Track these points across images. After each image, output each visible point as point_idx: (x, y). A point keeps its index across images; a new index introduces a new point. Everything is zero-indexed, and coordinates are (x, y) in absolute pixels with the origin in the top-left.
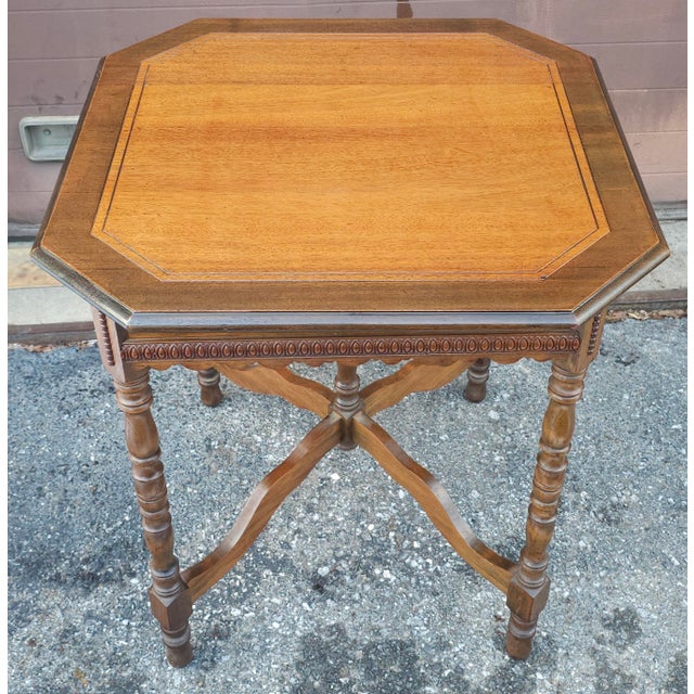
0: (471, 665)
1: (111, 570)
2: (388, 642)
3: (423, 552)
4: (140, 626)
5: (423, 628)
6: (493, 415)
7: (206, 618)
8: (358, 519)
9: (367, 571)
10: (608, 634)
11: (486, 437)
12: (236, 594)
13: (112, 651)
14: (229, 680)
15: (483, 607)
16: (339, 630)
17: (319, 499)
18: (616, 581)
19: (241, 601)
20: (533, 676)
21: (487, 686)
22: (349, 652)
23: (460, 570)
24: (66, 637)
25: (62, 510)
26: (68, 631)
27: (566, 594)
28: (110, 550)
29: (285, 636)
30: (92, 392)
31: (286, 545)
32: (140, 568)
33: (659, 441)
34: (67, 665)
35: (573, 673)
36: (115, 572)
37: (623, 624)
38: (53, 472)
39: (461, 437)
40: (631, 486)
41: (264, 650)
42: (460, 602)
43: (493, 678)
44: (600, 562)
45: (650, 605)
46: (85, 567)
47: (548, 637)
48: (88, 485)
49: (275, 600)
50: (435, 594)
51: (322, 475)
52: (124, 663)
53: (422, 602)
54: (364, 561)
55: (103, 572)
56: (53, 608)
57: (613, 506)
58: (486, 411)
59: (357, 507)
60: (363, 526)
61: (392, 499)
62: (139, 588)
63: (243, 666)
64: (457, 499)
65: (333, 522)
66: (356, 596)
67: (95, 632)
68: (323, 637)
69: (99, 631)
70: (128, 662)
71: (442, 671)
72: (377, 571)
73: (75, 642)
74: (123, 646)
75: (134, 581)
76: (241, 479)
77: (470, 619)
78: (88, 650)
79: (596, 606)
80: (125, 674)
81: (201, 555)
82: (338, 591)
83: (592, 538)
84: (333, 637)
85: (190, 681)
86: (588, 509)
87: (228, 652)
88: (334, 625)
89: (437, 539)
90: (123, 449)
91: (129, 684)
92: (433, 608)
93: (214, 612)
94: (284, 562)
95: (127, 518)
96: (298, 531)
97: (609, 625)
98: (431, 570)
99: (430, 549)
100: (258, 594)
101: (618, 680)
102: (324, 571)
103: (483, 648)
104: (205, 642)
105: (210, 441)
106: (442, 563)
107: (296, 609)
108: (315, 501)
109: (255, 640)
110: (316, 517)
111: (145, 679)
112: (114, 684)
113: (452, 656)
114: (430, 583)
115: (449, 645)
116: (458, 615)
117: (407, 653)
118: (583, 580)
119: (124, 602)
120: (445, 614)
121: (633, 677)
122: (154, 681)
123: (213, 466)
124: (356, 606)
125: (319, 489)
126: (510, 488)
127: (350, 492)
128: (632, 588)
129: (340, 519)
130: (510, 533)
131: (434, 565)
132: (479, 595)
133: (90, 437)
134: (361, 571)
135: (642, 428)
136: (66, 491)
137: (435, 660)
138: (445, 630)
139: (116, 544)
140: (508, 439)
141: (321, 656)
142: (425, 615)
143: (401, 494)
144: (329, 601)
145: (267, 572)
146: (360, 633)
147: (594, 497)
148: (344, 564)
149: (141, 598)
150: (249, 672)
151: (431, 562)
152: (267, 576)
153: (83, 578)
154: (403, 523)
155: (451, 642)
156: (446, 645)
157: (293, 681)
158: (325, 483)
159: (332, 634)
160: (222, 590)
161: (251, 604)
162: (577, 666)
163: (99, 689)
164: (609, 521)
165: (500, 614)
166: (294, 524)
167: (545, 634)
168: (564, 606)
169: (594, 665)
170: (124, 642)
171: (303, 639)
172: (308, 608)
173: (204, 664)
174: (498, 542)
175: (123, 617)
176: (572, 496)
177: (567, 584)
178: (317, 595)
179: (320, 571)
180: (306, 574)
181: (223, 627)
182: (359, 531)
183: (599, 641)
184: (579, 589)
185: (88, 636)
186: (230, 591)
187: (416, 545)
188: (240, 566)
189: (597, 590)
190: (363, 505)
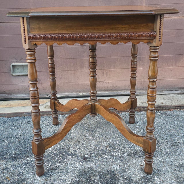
0: (133, 176)
1: (21, 156)
2: (107, 171)
3: (117, 152)
4: (29, 167)
5: (118, 168)
6: (137, 126)
7: (50, 166)
8: (97, 146)
9: (100, 156)
10: (177, 169)
11: (135, 130)
12: (59, 161)
13: (19, 173)
14: (55, 179)
15: (137, 163)
16: (91, 168)
17: (86, 142)
18: (178, 158)
19: (61, 162)
20: (154, 178)
21: (139, 180)
22: (94, 173)
23: (129, 155)
24: (5, 170)
25: (9, 144)
27: (163, 161)
28: (22, 152)
29: (74, 170)
30: (22, 123)
31: (75, 151)
32: (30, 156)
34: (4, 176)
35: (167, 178)
36: (23, 156)
37: (182, 167)
38: (8, 137)
40: (180, 139)
41: (67, 172)
42: (129, 162)
43: (140, 178)
44: (173, 154)
46: (14, 156)
48: (18, 140)
49: (71, 162)
50: (121, 160)
51: (87, 138)
52: (22, 175)
53: (117, 162)
54: (99, 154)
55: (19, 156)
56: (2, 164)
57: (175, 142)
58: (135, 125)
59: (97, 143)
61: (108, 142)
63: (60, 176)
64: (127, 142)
65: (90, 146)
66: (97, 161)
67: (14, 169)
68: (86, 170)
69: (16, 168)
70: (24, 175)
71: (124, 177)
72: (103, 156)
73: (8, 171)
75: (28, 158)
77: (132, 165)
78: (11, 173)
79: (173, 163)
80: (22, 178)
81: (49, 153)
82: (91, 160)
83: (169, 149)
85: (43, 179)
86: (168, 143)
87: (56, 173)
88: (89, 167)
89: (122, 149)
91: (23, 180)
92: (121, 163)
93: (52, 164)
94: (74, 154)
95: (28, 146)
96: (79, 148)
97: (177, 167)
98: (120, 155)
100: (66, 161)
101: (182, 179)
102: (87, 156)
103: (137, 172)
104: (49, 171)
105: (54, 131)
106: (123, 154)
107: (78, 164)
109: (64, 170)
110: (85, 145)
111: (29, 179)
112: (18, 180)
113: (127, 174)
114: (120, 158)
115: (126, 171)
116: (129, 165)
117: (113, 173)
118: (167, 158)
119: (25, 163)
120: (124, 164)
122: (31, 179)
124: (97, 163)
125: (86, 140)
127: (95, 141)
129: (92, 146)
134: (98, 156)
136: (11, 141)
137: (122, 175)
138: (125, 168)
139: (24, 151)
140: (142, 130)
141: (85, 174)
142: (118, 165)
143: (111, 141)
144: (88, 162)
145: (69, 156)
146: (98, 169)
147: (169, 141)
148: (93, 155)
149: (30, 161)
150: (62, 177)
151: (120, 154)
152: (69, 157)
153: (13, 158)
154: (111, 146)
155: (127, 171)
156: (125, 171)
157: (76, 179)
158: (87, 139)
159: (89, 169)
160: (55, 160)
161: (64, 163)
162: (168, 176)
163: (13, 181)
164: (174, 146)
165: (142, 164)
166: (78, 147)
167: (157, 169)
168: (162, 163)
169: (174, 176)
170: (23, 171)
171: (80, 170)
172: (82, 164)
173: (48, 175)
174: (140, 150)
175: (24, 166)
176: (162, 141)
177: (163, 158)
178: (84, 161)
179: (85, 156)
180: (81, 157)
181: (54, 167)
182: (98, 148)
183: (174, 171)
184: (167, 159)
185: (12, 170)
186: (57, 160)
187: (115, 151)
188: (61, 155)
189: (172, 159)
190: (99, 143)
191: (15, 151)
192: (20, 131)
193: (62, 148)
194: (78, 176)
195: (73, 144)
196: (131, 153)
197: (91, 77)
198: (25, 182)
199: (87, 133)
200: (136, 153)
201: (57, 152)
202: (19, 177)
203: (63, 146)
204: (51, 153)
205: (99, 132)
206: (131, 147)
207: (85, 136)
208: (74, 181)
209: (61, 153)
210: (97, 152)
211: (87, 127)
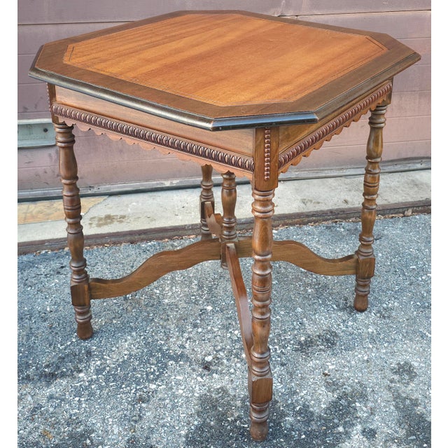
0: (313, 402)
1: (65, 370)
3: (272, 342)
4: (87, 400)
5: (278, 384)
7: (133, 391)
8: (227, 329)
9: (237, 356)
10: (396, 377)
11: (301, 280)
12: (152, 376)
13: (68, 416)
14: (152, 426)
15: (315, 369)
16: (224, 390)
17: (201, 320)
18: (395, 348)
19: (156, 380)
20: (354, 405)
21: (326, 413)
22: (232, 402)
23: (297, 350)
24: (36, 411)
25: (28, 339)
26: (36, 408)
27: (366, 358)
28: (64, 358)
29: (187, 397)
30: (46, 275)
31: (182, 347)
32: (85, 367)
33: (404, 275)
34: (37, 428)
35: (379, 401)
36: (68, 371)
37: (404, 371)
39: (285, 281)
40: (393, 299)
41: (174, 407)
42: (299, 367)
43: (328, 408)
44: (383, 338)
45: (418, 359)
46: (46, 370)
47: (359, 382)
48: (46, 324)
49: (178, 377)
50: (283, 365)
51: (202, 307)
52: (78, 423)
53: (276, 370)
54: (234, 351)
55: (59, 371)
56: (25, 395)
57: (384, 309)
59: (225, 322)
60: (231, 332)
62: (85, 379)
63: (161, 417)
64: (289, 313)
65: (211, 331)
66: (232, 371)
67: (56, 407)
68: (213, 395)
69: (59, 405)
70: (80, 422)
71: (295, 408)
72: (244, 356)
73: (42, 414)
74: (76, 413)
75: (81, 375)
76: (149, 314)
77: (308, 376)
78: (51, 417)
79: (386, 363)
80: (78, 430)
81: (126, 357)
82: (220, 369)
83: (376, 327)
84: (220, 395)
85: (125, 430)
86: (370, 312)
87: (150, 409)
88: (220, 388)
89: (280, 335)
90: (69, 303)
91: (82, 435)
92: (283, 373)
93: (138, 387)
94: (182, 356)
95: (74, 340)
96: (189, 338)
97: (396, 372)
98: (279, 352)
99: (276, 341)
100: (166, 375)
101: (408, 402)
102: (209, 359)
103: (320, 392)
104: (133, 406)
106: (284, 347)
107: (193, 381)
108: (198, 321)
109: (167, 401)
110: (200, 330)
111: (93, 431)
112: (71, 436)
113: (300, 398)
114: (279, 359)
116: (300, 375)
118: (374, 350)
119: (76, 388)
120: (291, 375)
121: (417, 399)
122: (100, 432)
123: (129, 308)
124: (233, 376)
125: (200, 315)
126: (320, 305)
127: (220, 315)
128: (406, 351)
129: (216, 330)
130: (325, 328)
131: (279, 349)
132: (311, 362)
133: (46, 298)
134: (233, 356)
135: (393, 269)
136: (31, 329)
137: (289, 402)
138: (293, 384)
139: (68, 355)
140: (314, 280)
141: (214, 406)
142: (278, 377)
144: (214, 375)
145: (171, 362)
146: (237, 391)
147: (372, 305)
148: (222, 354)
149: (87, 384)
150: (165, 420)
151: (277, 347)
152: (171, 365)
153: (46, 376)
155: (298, 391)
156: (295, 393)
157: (196, 423)
158: (203, 312)
159: (219, 393)
160: (142, 375)
161: (162, 381)
162: (381, 396)
163: (61, 441)
164: (384, 317)
165: (326, 372)
166: (186, 335)
167: (357, 381)
168: (365, 364)
169: (391, 395)
170: (77, 411)
171: (200, 398)
172: (201, 380)
173: (134, 418)
174: (318, 334)
175: (75, 396)
177: (366, 352)
178: (206, 372)
179: (206, 359)
180: (197, 361)
181: (145, 396)
182: (229, 335)
183: (391, 382)
184: (373, 354)
185: (51, 409)
186: (147, 375)
188: (153, 360)
189: (384, 354)
190: (230, 321)
191: (48, 356)
193: (150, 340)
194: (199, 413)
195: (173, 327)
196: (300, 343)
198: (88, 441)
199: (199, 295)
200: (311, 342)
201: (142, 353)
203: (153, 336)
204: (130, 355)
205: (225, 290)
206: (297, 327)
207: (196, 302)
208: (193, 427)
209: (152, 356)
210: (228, 347)
211: (195, 277)
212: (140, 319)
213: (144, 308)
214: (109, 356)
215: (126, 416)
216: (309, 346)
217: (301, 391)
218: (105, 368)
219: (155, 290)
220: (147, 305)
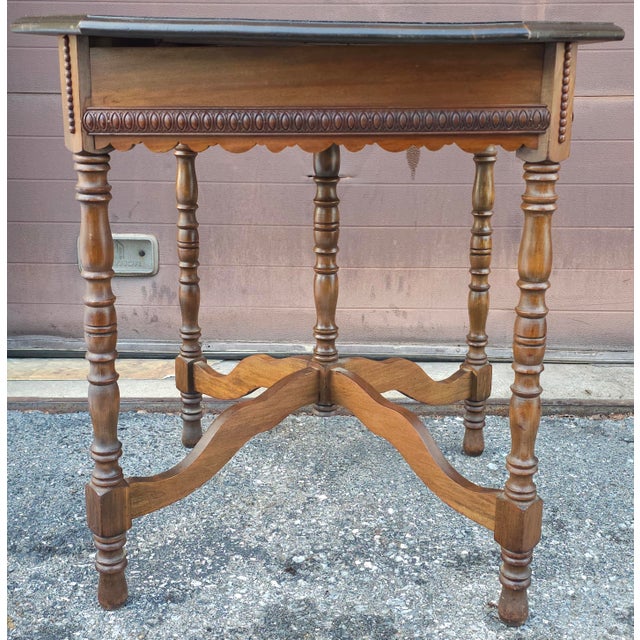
1: (71, 546)
2: (363, 617)
3: (411, 551)
4: (88, 587)
5: (405, 608)
6: (492, 466)
7: (162, 586)
8: (342, 525)
9: (346, 561)
10: (622, 627)
12: (200, 571)
13: (51, 604)
15: (474, 595)
16: (310, 604)
17: (303, 511)
19: (204, 576)
22: (317, 622)
23: (450, 566)
25: (36, 503)
27: (571, 592)
28: (76, 532)
29: (246, 605)
31: (262, 539)
36: (75, 547)
41: (220, 614)
42: (448, 590)
44: (610, 569)
46: (44, 543)
47: (550, 624)
48: (69, 489)
49: (241, 577)
50: (419, 582)
51: (311, 495)
52: (61, 615)
53: (406, 588)
54: (344, 555)
55: (62, 547)
57: (620, 529)
58: (483, 462)
59: (342, 517)
61: (380, 514)
63: (194, 625)
64: (450, 517)
65: (315, 526)
66: (332, 579)
67: (37, 589)
68: (289, 607)
69: (44, 588)
70: (65, 614)
72: (358, 562)
74: (64, 602)
75: (93, 555)
76: (226, 494)
77: (459, 603)
78: (24, 602)
80: (58, 624)
81: (169, 541)
82: (312, 574)
83: (599, 552)
84: (301, 609)
85: (131, 634)
86: (594, 531)
87: (180, 613)
88: (304, 600)
89: (426, 543)
91: (61, 631)
92: (417, 593)
93: (172, 582)
94: (257, 551)
96: (278, 530)
98: (418, 564)
99: (418, 549)
100: (223, 571)
102: (300, 559)
103: (474, 627)
104: (156, 604)
106: (430, 559)
107: (263, 585)
108: (299, 511)
109: (212, 605)
110: (298, 522)
111: (81, 628)
112: (44, 630)
113: (436, 631)
114: (416, 574)
115: (434, 623)
116: (445, 600)
117: (384, 626)
118: (589, 583)
119: (77, 569)
120: (430, 598)
122: (90, 631)
124: (331, 587)
125: (304, 504)
127: (336, 508)
129: (323, 524)
131: (421, 561)
132: (470, 586)
134: (340, 561)
136: (45, 491)
138: (430, 611)
141: (284, 622)
142: (407, 598)
143: (391, 511)
144: (300, 581)
145: (237, 557)
146: (332, 607)
147: (600, 523)
148: (322, 555)
151: (418, 558)
152: (236, 560)
153: (40, 550)
154: (391, 530)
155: (436, 621)
156: (431, 623)
158: (311, 500)
159: (300, 606)
160: (185, 567)
161: (214, 578)
163: (25, 633)
164: (618, 541)
165: (493, 602)
166: (274, 526)
167: (546, 622)
168: (568, 601)
170: (66, 599)
171: (266, 609)
172: (277, 585)
173: (150, 621)
174: (493, 549)
175: (72, 580)
176: (576, 522)
177: (573, 584)
178: (288, 576)
179: (295, 559)
180: (279, 561)
181: (179, 594)
182: (342, 533)
184: (585, 589)
185: (29, 592)
186: (193, 568)
187: (403, 546)
188: (209, 550)
189: (607, 590)
190: (349, 516)
191: (54, 526)
192: (82, 459)
193: (215, 525)
194: (257, 629)
195: (256, 513)
196: (458, 558)
197: (319, 276)
199: (312, 480)
200: (479, 558)
201: (196, 540)
202: (46, 620)
203: (221, 521)
204: (177, 540)
205: (355, 479)
206: (460, 536)
207: (304, 488)
209: (210, 544)
210: (336, 548)
211: (313, 459)
212: (210, 499)
213: (221, 486)
214: (144, 537)
215: (138, 615)
216: (473, 564)
217: (441, 623)
218: (132, 551)
219: (246, 467)
220: (227, 483)
